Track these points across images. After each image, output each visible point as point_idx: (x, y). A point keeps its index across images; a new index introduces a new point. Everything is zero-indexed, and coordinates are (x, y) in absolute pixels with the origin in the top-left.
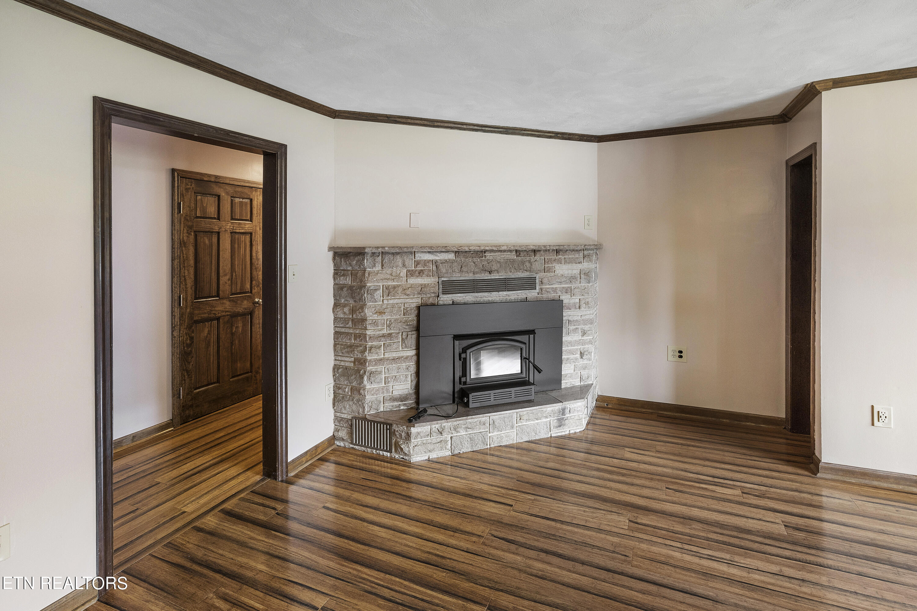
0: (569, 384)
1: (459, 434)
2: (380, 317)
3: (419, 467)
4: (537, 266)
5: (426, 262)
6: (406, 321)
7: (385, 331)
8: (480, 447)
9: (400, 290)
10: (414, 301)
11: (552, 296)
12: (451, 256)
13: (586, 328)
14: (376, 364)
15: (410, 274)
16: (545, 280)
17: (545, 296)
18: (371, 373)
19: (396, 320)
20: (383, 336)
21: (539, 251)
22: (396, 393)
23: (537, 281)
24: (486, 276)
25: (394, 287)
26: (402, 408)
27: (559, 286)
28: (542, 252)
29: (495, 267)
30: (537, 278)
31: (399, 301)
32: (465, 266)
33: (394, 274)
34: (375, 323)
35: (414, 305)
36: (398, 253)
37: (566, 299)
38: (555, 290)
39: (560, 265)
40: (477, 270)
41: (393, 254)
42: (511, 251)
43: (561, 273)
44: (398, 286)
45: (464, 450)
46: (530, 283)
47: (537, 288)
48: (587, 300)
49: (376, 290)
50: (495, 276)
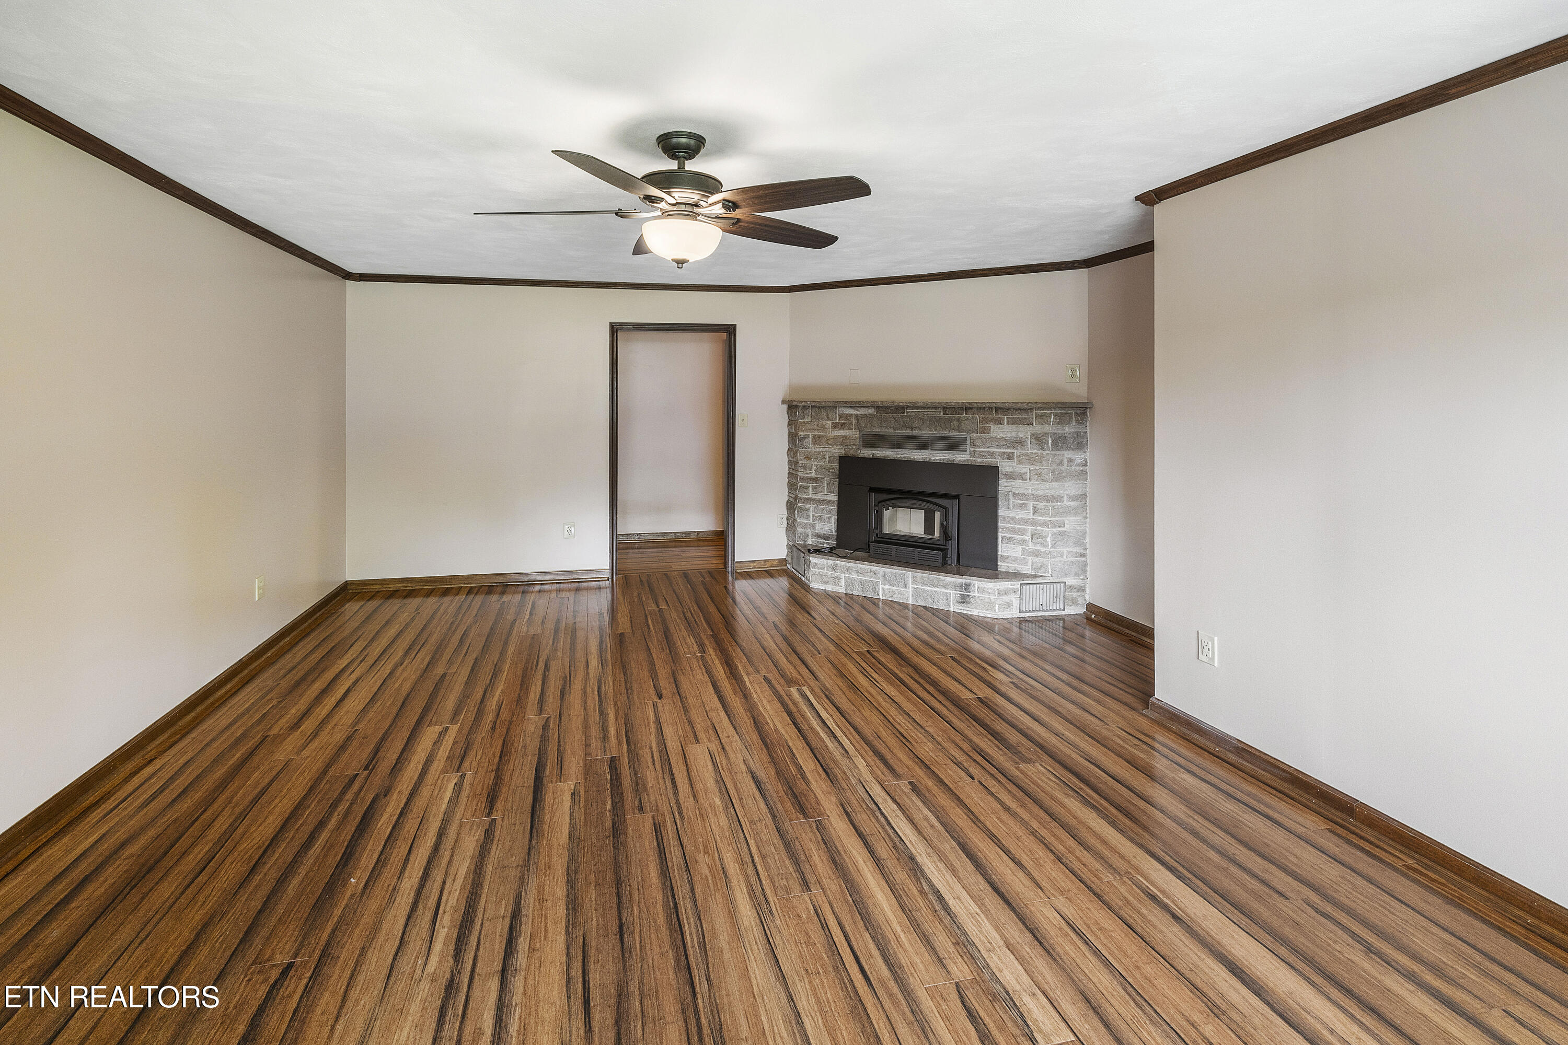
0: (1012, 568)
1: (851, 576)
2: (808, 462)
3: (816, 594)
4: (966, 425)
5: (848, 416)
6: (829, 469)
7: (813, 475)
8: (870, 594)
9: (824, 440)
10: (838, 451)
11: (988, 461)
12: (872, 411)
13: (1040, 505)
14: (804, 503)
15: (835, 426)
16: (978, 442)
17: (979, 461)
18: (800, 508)
19: (821, 466)
20: (811, 479)
21: (971, 408)
22: (821, 532)
23: (968, 442)
24: (907, 432)
25: (820, 437)
26: (825, 545)
27: (998, 450)
28: (974, 410)
29: (916, 424)
30: (968, 439)
31: (824, 450)
32: (885, 422)
33: (820, 425)
34: (804, 467)
35: (836, 455)
36: (823, 407)
37: (1005, 466)
38: (992, 454)
39: (999, 425)
40: (896, 426)
41: (819, 407)
42: (936, 408)
43: (1002, 435)
44: (823, 436)
45: (855, 593)
46: (958, 444)
47: (968, 450)
48: (1040, 471)
49: (805, 438)
50: (917, 433)
